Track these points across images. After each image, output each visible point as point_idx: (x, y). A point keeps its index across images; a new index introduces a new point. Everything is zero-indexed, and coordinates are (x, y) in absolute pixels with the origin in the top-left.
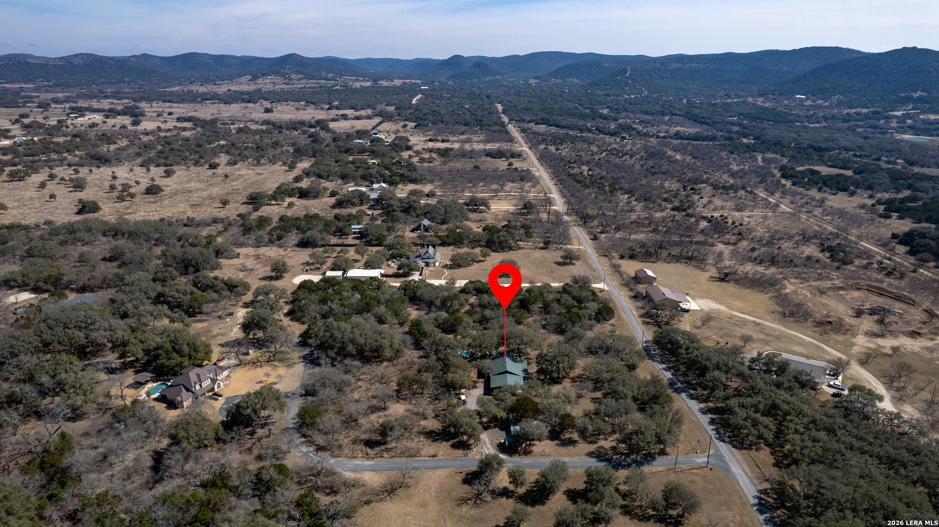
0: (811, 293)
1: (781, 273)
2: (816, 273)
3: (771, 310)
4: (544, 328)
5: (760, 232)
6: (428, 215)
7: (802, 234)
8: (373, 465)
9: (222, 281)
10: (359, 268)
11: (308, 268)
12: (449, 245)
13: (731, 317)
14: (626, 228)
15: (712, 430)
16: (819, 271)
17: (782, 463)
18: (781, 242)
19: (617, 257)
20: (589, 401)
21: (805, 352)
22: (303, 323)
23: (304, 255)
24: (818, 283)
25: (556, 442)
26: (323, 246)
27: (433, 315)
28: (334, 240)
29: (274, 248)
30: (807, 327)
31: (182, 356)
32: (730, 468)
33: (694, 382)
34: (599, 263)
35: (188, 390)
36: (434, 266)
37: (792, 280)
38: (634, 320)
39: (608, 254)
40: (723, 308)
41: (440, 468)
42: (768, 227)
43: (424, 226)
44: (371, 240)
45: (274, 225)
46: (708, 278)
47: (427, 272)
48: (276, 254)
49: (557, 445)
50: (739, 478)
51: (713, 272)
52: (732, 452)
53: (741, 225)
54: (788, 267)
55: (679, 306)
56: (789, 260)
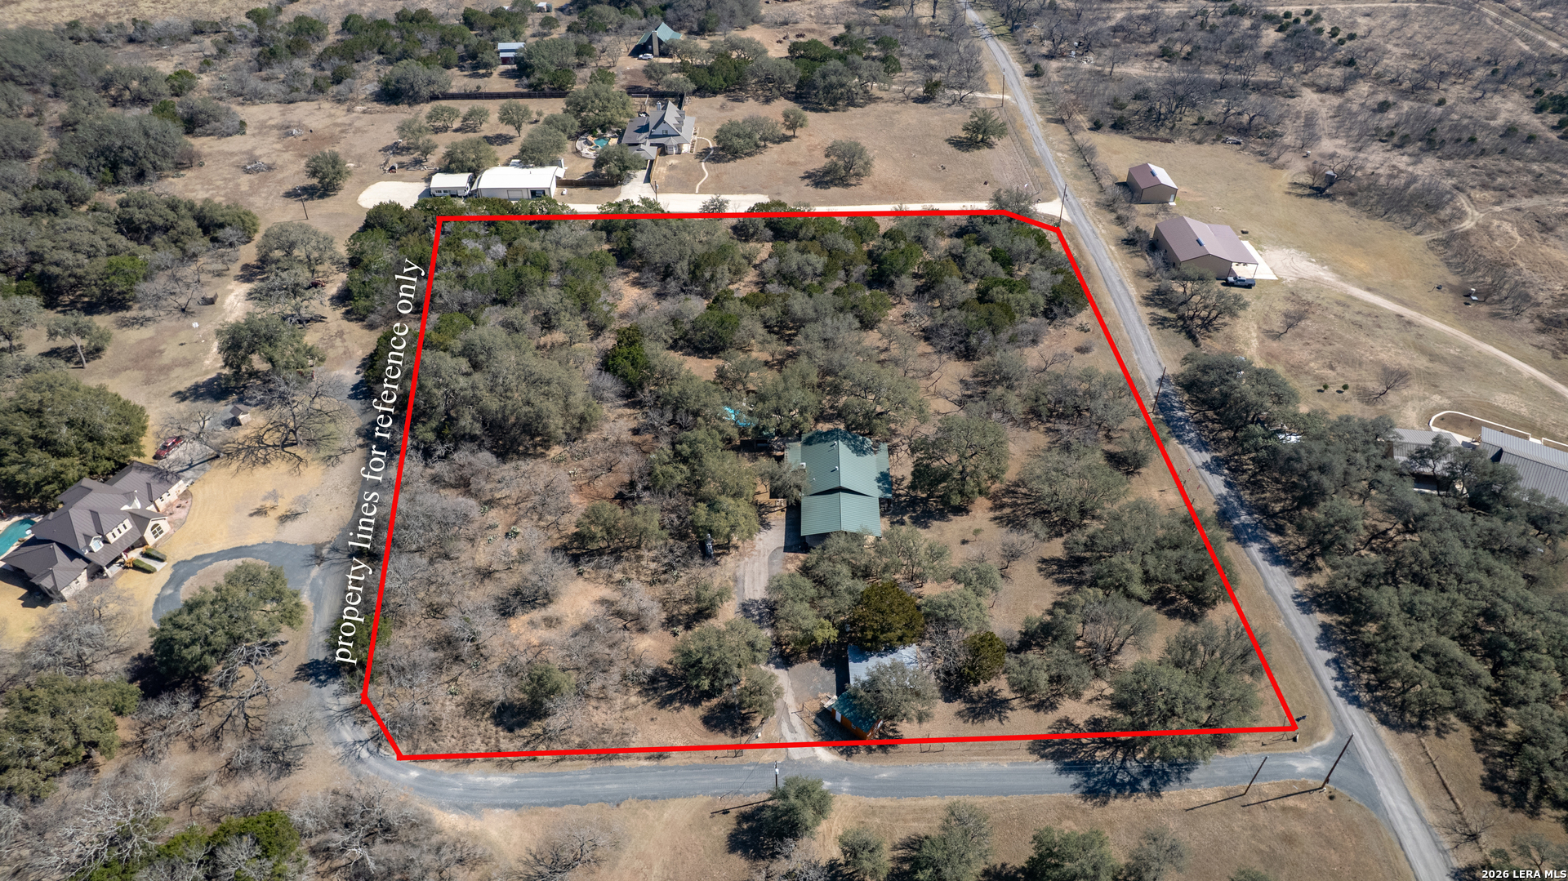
0: (1523, 232)
1: (1449, 174)
2: (1530, 172)
3: (1439, 282)
4: (927, 339)
5: (1394, 58)
6: (669, 13)
7: (1488, 62)
8: (513, 787)
9: (191, 207)
10: (507, 165)
11: (394, 161)
12: (715, 93)
13: (1346, 302)
14: (1104, 46)
15: (1327, 664)
16: (1535, 167)
17: (1504, 778)
18: (1443, 86)
19: (1087, 125)
20: (1033, 567)
21: (1524, 411)
22: (371, 327)
23: (387, 123)
24: (1536, 201)
25: (958, 705)
26: (434, 97)
27: (668, 305)
28: (458, 81)
29: (326, 105)
30: (1522, 331)
31: (58, 454)
32: (1377, 792)
33: (1278, 507)
34: (1050, 144)
35: (72, 554)
36: (679, 153)
37: (1477, 195)
38: (1131, 312)
39: (1065, 117)
40: (1326, 275)
41: (675, 796)
42: (1409, 42)
43: (660, 42)
44: (541, 82)
45: (331, 39)
46: (1286, 187)
47: (663, 170)
48: (328, 121)
49: (959, 714)
50: (1402, 828)
51: (1297, 170)
52: (1377, 736)
53: (1352, 37)
54: (1465, 157)
55: (1231, 272)
56: (1466, 136)
